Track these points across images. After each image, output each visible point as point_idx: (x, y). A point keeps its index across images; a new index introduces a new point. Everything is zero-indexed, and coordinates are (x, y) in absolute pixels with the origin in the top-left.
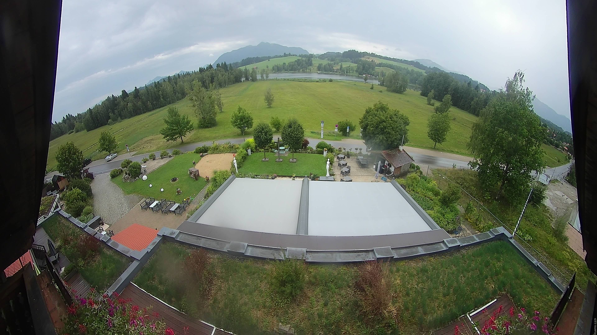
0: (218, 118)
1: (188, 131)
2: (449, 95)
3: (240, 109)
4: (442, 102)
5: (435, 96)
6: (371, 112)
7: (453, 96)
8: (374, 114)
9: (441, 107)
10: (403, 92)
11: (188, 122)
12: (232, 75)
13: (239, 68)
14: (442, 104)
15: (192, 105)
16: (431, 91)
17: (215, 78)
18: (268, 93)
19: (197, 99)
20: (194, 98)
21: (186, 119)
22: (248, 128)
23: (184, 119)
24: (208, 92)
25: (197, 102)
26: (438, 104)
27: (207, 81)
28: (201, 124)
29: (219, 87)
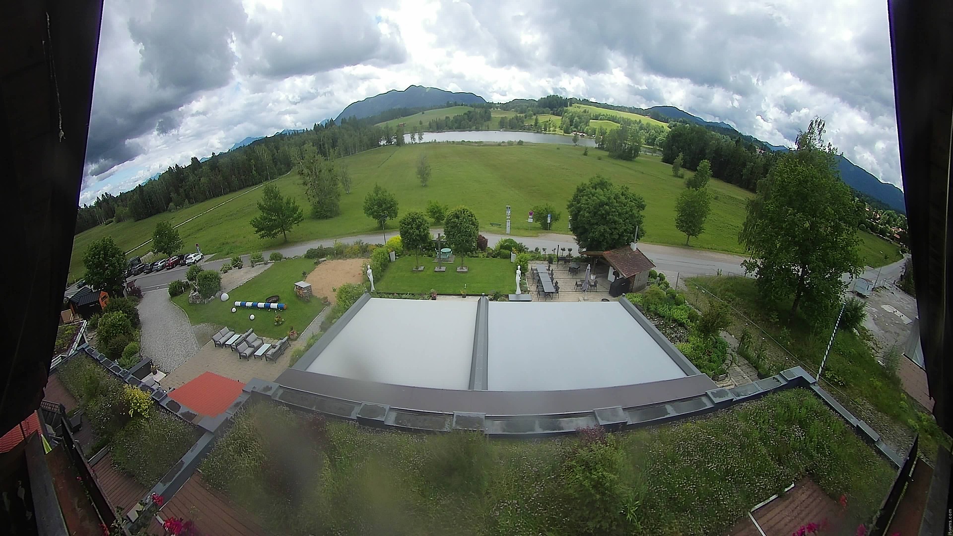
0: (343, 202)
1: (296, 222)
2: (706, 161)
3: (377, 189)
4: (697, 172)
5: (685, 162)
6: (585, 190)
7: (713, 162)
8: (591, 193)
9: (695, 180)
10: (635, 157)
11: (295, 209)
12: (365, 137)
13: (377, 125)
14: (697, 174)
15: (301, 181)
16: (678, 156)
17: (338, 140)
18: (422, 164)
19: (310, 173)
20: (306, 171)
21: (291, 204)
22: (391, 217)
23: (288, 203)
24: (327, 162)
25: (310, 177)
26: (689, 175)
27: (326, 146)
28: (317, 212)
29: (346, 153)
